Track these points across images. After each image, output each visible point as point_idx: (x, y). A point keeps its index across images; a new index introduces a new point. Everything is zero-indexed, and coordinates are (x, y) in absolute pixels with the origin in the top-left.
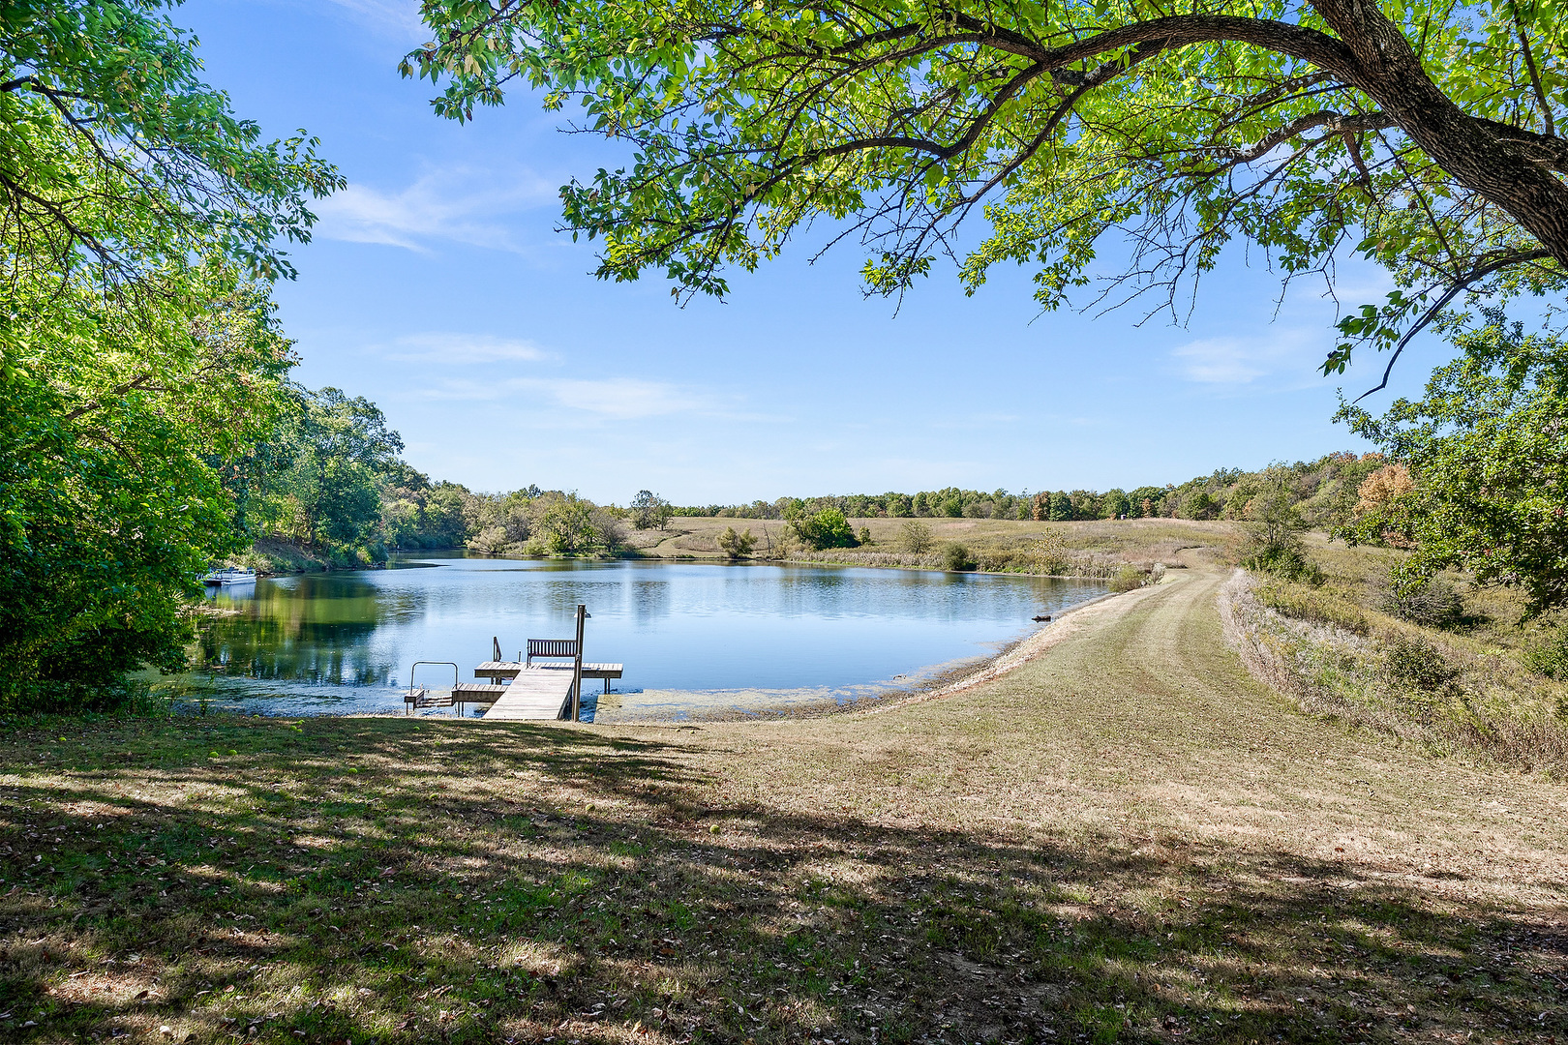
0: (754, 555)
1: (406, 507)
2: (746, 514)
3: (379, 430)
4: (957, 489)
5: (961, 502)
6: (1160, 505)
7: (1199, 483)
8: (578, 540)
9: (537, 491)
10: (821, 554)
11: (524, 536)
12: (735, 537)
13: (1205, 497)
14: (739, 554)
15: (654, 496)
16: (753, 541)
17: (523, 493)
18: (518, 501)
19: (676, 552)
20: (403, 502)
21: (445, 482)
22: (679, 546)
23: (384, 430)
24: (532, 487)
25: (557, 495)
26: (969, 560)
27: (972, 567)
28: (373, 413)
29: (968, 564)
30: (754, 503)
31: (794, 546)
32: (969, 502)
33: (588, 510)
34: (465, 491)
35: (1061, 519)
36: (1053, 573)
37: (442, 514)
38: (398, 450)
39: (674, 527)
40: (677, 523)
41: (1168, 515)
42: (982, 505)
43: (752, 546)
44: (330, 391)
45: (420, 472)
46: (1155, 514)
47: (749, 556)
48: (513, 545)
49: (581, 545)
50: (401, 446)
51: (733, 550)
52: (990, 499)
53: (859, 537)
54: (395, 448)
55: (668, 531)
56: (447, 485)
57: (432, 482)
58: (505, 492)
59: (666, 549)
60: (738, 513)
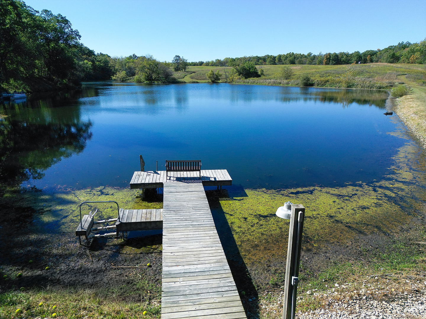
0: (221, 81)
1: (87, 63)
2: (213, 64)
3: (70, 29)
4: (293, 53)
5: (295, 58)
6: (374, 58)
7: (390, 48)
8: (154, 76)
9: (136, 56)
10: (248, 80)
11: (133, 74)
12: (213, 74)
13: (394, 54)
14: (215, 80)
15: (181, 57)
16: (221, 76)
17: (131, 57)
18: (129, 60)
19: (191, 80)
20: (86, 61)
21: (101, 53)
22: (192, 78)
23: (72, 29)
24: (134, 55)
25: (143, 58)
26: (310, 82)
27: (312, 85)
28: (66, 21)
29: (310, 84)
30: (216, 60)
31: (236, 77)
32: (298, 58)
33: (157, 64)
34: (109, 57)
35: (334, 64)
36: (348, 87)
37: (101, 66)
38: (79, 38)
39: (190, 70)
40: (191, 68)
41: (377, 62)
42: (303, 59)
43: (220, 78)
44: (46, 11)
45: (91, 49)
46: (372, 61)
47: (219, 81)
48: (129, 78)
49: (155, 78)
50: (80, 37)
51: (213, 79)
52: (306, 57)
53: (259, 73)
54: (77, 37)
55: (187, 72)
56: (101, 54)
57: (96, 53)
58: (124, 57)
59: (187, 79)
60: (210, 64)
